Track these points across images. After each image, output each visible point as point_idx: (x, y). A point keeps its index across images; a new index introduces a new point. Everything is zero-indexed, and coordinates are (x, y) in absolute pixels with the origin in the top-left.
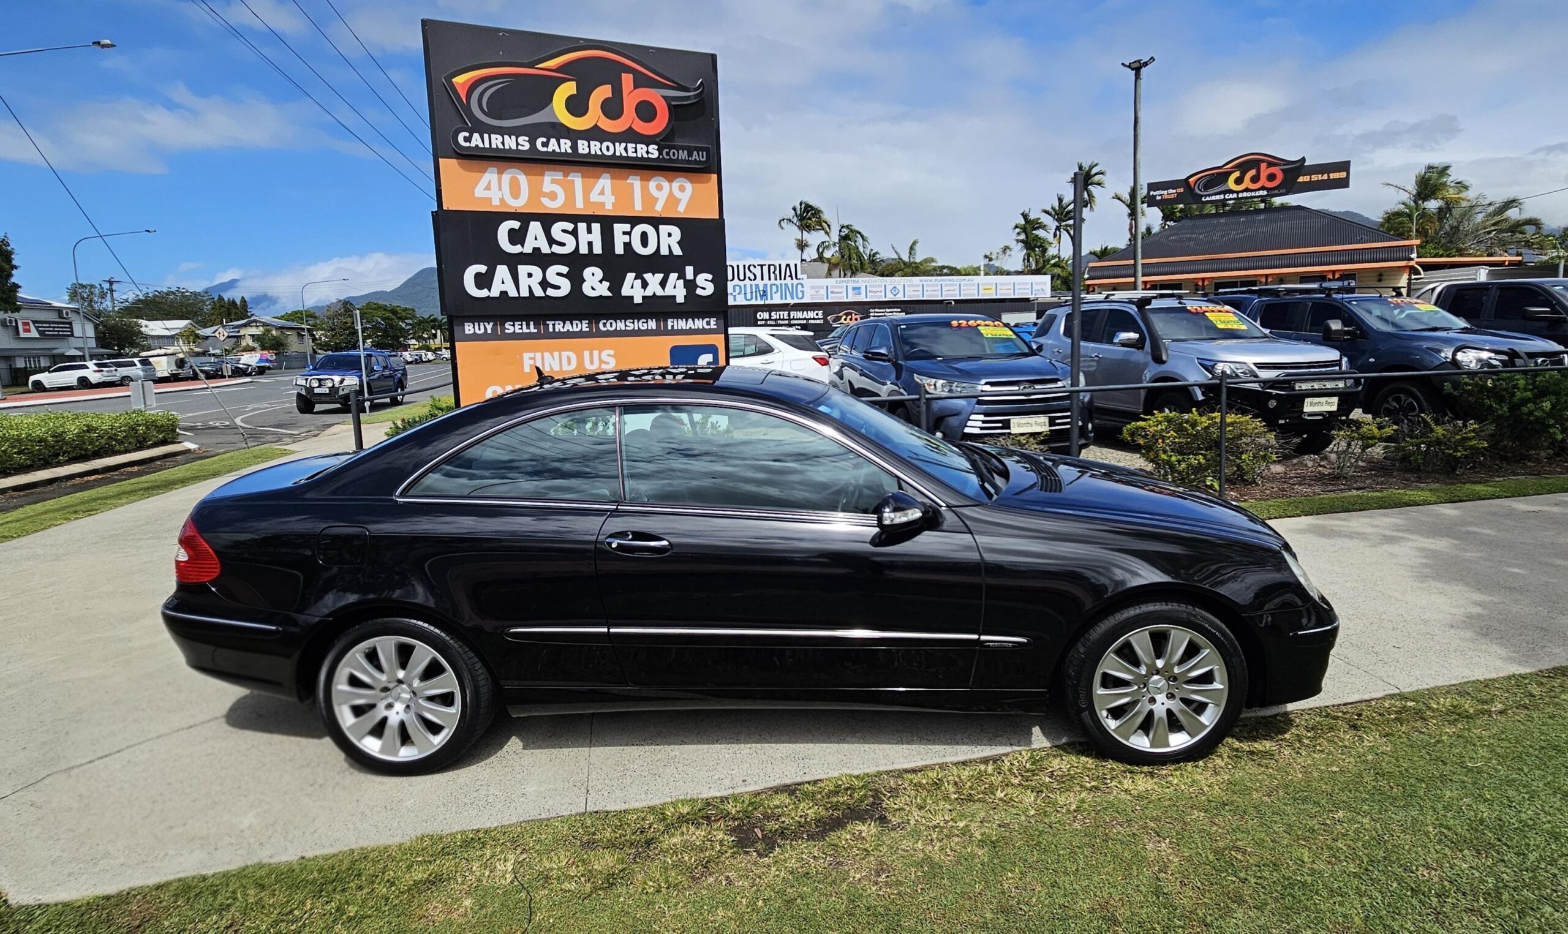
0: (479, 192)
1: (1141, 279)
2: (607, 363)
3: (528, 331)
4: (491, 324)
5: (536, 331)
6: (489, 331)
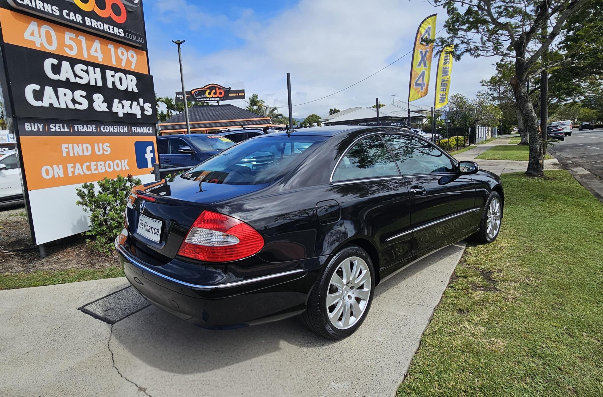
0: (27, 35)
1: (190, 130)
2: (107, 151)
3: (64, 130)
4: (42, 124)
5: (68, 130)
6: (41, 130)
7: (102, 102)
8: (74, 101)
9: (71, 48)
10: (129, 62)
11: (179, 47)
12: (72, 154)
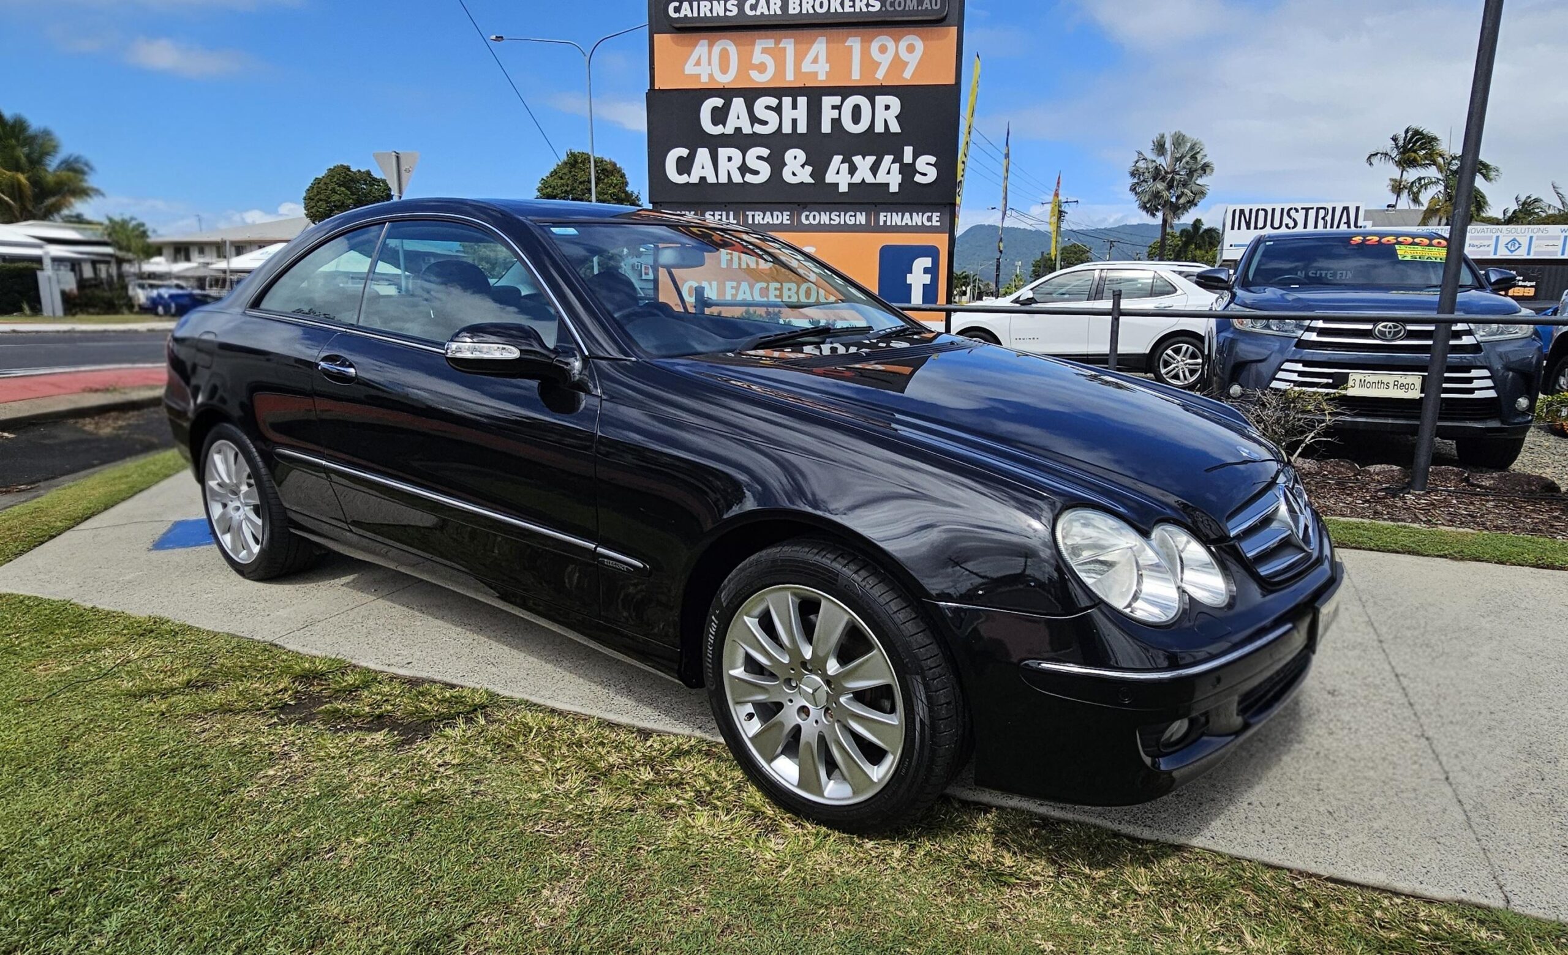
0: (690, 69)
7: (803, 166)
8: (744, 169)
9: (762, 68)
10: (898, 64)
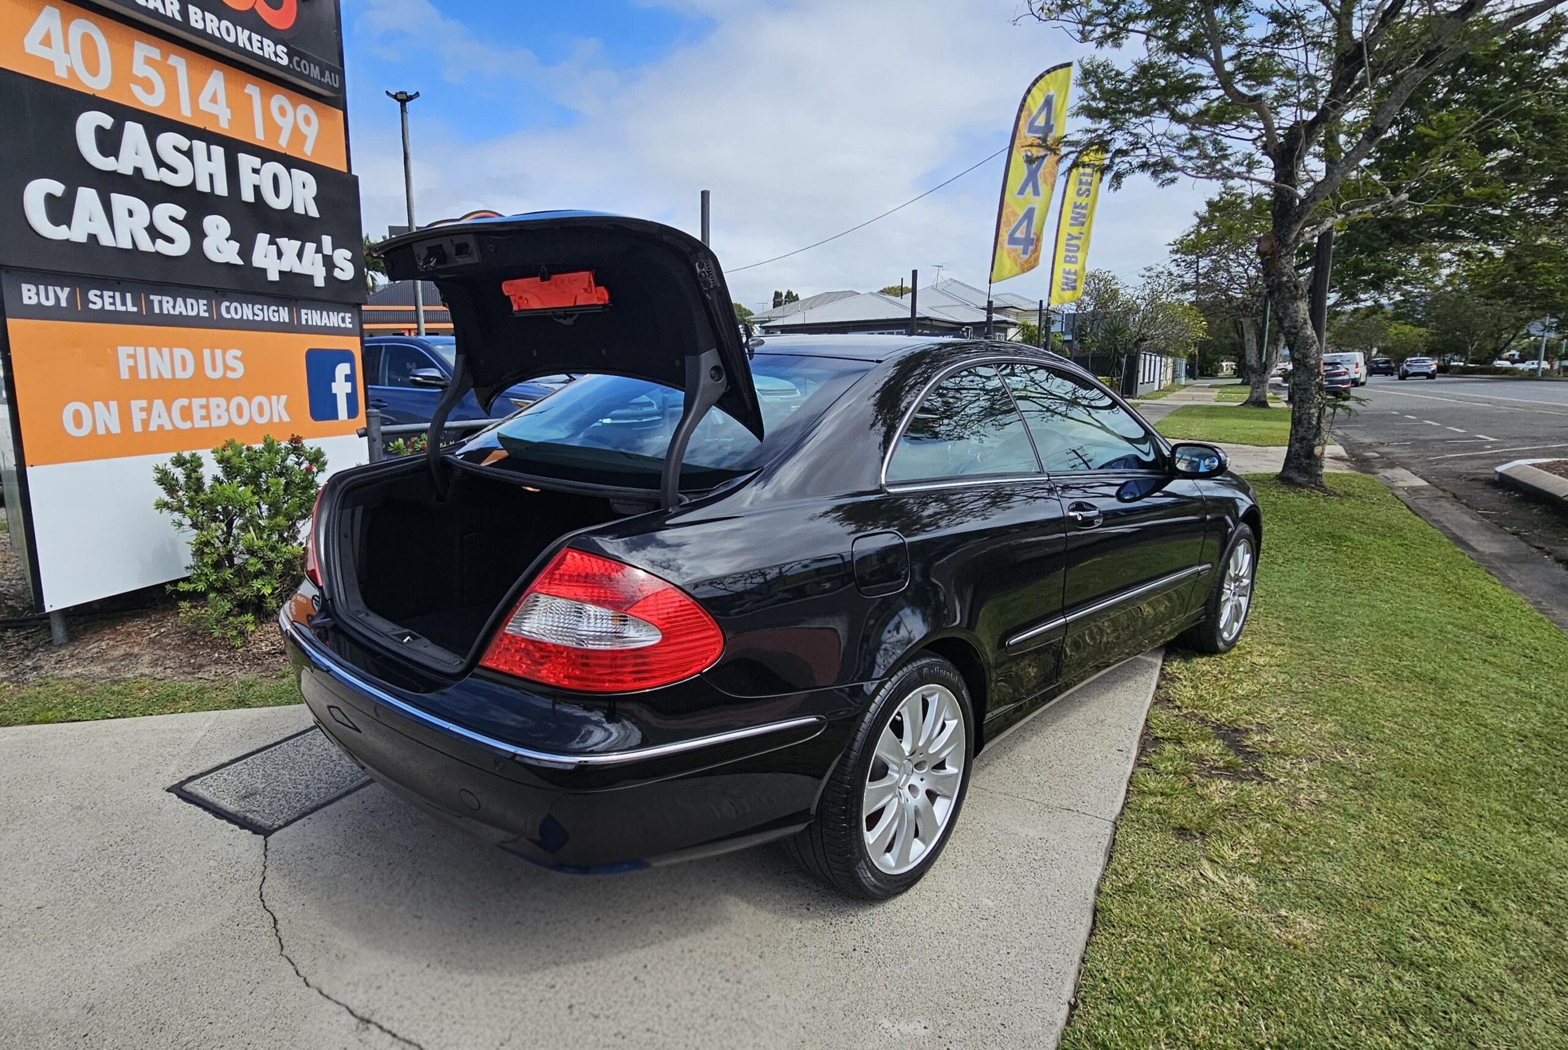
0: (32, 44)
1: (424, 326)
2: (234, 370)
3: (123, 309)
4: (67, 290)
5: (135, 309)
6: (64, 304)
7: (228, 239)
8: (153, 232)
9: (148, 86)
10: (297, 135)
11: (403, 110)
12: (143, 375)
